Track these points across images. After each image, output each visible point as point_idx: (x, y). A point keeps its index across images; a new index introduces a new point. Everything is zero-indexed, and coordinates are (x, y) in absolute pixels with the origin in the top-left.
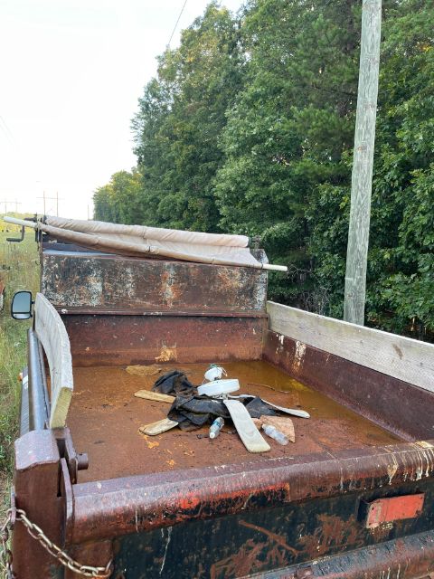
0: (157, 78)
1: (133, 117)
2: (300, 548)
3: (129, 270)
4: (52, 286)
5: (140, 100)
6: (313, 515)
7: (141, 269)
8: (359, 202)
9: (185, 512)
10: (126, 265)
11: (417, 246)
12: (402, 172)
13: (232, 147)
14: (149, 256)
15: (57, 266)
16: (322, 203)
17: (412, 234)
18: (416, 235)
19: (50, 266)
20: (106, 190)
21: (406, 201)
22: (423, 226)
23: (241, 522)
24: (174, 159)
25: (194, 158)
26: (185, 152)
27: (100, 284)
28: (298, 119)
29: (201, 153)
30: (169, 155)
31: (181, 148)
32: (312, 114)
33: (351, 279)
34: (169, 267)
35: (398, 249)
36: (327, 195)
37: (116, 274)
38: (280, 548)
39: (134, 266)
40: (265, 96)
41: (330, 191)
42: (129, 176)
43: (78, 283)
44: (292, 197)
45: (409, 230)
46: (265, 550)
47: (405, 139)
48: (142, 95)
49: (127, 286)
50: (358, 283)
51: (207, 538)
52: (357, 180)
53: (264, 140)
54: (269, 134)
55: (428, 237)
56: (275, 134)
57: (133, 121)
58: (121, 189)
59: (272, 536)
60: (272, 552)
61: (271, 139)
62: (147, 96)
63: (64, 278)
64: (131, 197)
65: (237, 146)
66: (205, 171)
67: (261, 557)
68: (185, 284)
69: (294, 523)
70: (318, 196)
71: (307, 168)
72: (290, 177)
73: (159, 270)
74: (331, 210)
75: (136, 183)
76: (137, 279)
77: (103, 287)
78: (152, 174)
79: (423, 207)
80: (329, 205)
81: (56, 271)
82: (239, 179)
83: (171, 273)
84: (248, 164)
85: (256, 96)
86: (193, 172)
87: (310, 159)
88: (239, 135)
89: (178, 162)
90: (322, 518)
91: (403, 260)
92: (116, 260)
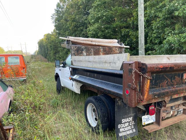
0: (59, 2)
1: (52, 15)
2: (173, 83)
3: (92, 49)
4: (75, 54)
5: (55, 9)
6: (174, 76)
7: (95, 49)
8: (141, 30)
9: (161, 68)
10: (91, 48)
11: (153, 43)
12: (147, 23)
13: (93, 21)
14: (95, 45)
15: (75, 49)
16: (122, 35)
17: (151, 40)
18: (153, 40)
19: (74, 49)
20: (42, 40)
21: (149, 31)
22: (155, 37)
23: (164, 76)
24: (69, 27)
25: (76, 26)
26: (73, 25)
27: (86, 53)
28: (113, 10)
29: (78, 25)
30: (67, 26)
31: (71, 24)
32: (118, 9)
33: (141, 51)
34: (101, 48)
35: (147, 45)
36: (124, 32)
37: (89, 51)
38: (170, 82)
39: (93, 48)
40: (101, 5)
41: (125, 31)
42: (51, 35)
43: (81, 53)
44: (112, 34)
45: (150, 39)
46: (167, 82)
47: (148, 13)
48: (56, 8)
49: (92, 53)
50: (143, 52)
51: (160, 78)
52: (140, 24)
53: (103, 18)
54: (104, 16)
55: (157, 40)
56: (105, 16)
57: (52, 17)
58: (48, 39)
59: (168, 79)
60: (168, 83)
61: (104, 17)
62: (57, 8)
63: (77, 52)
64: (52, 41)
65: (94, 20)
66: (80, 30)
67: (167, 84)
68: (105, 52)
69: (172, 77)
70: (121, 32)
71: (117, 25)
72: (111, 28)
73: (99, 49)
74: (125, 36)
75: (54, 37)
76: (94, 52)
77: (86, 54)
78: (61, 33)
79: (155, 31)
80: (124, 35)
81: (75, 50)
82: (96, 30)
83: (102, 50)
84: (98, 26)
85: (98, 5)
86: (75, 31)
87: (118, 22)
88: (94, 17)
89: (70, 28)
90: (176, 77)
91: (149, 48)
92: (89, 47)
